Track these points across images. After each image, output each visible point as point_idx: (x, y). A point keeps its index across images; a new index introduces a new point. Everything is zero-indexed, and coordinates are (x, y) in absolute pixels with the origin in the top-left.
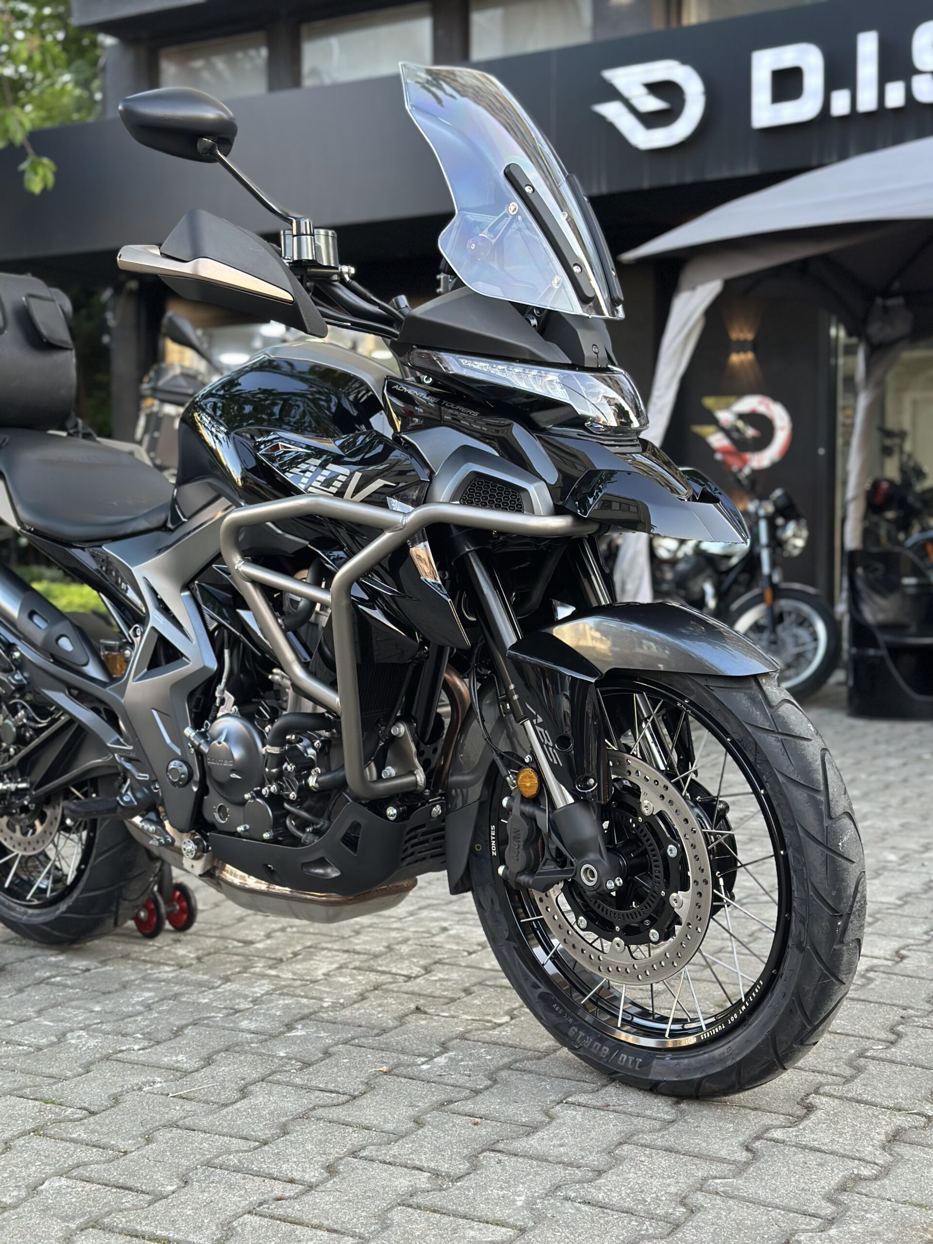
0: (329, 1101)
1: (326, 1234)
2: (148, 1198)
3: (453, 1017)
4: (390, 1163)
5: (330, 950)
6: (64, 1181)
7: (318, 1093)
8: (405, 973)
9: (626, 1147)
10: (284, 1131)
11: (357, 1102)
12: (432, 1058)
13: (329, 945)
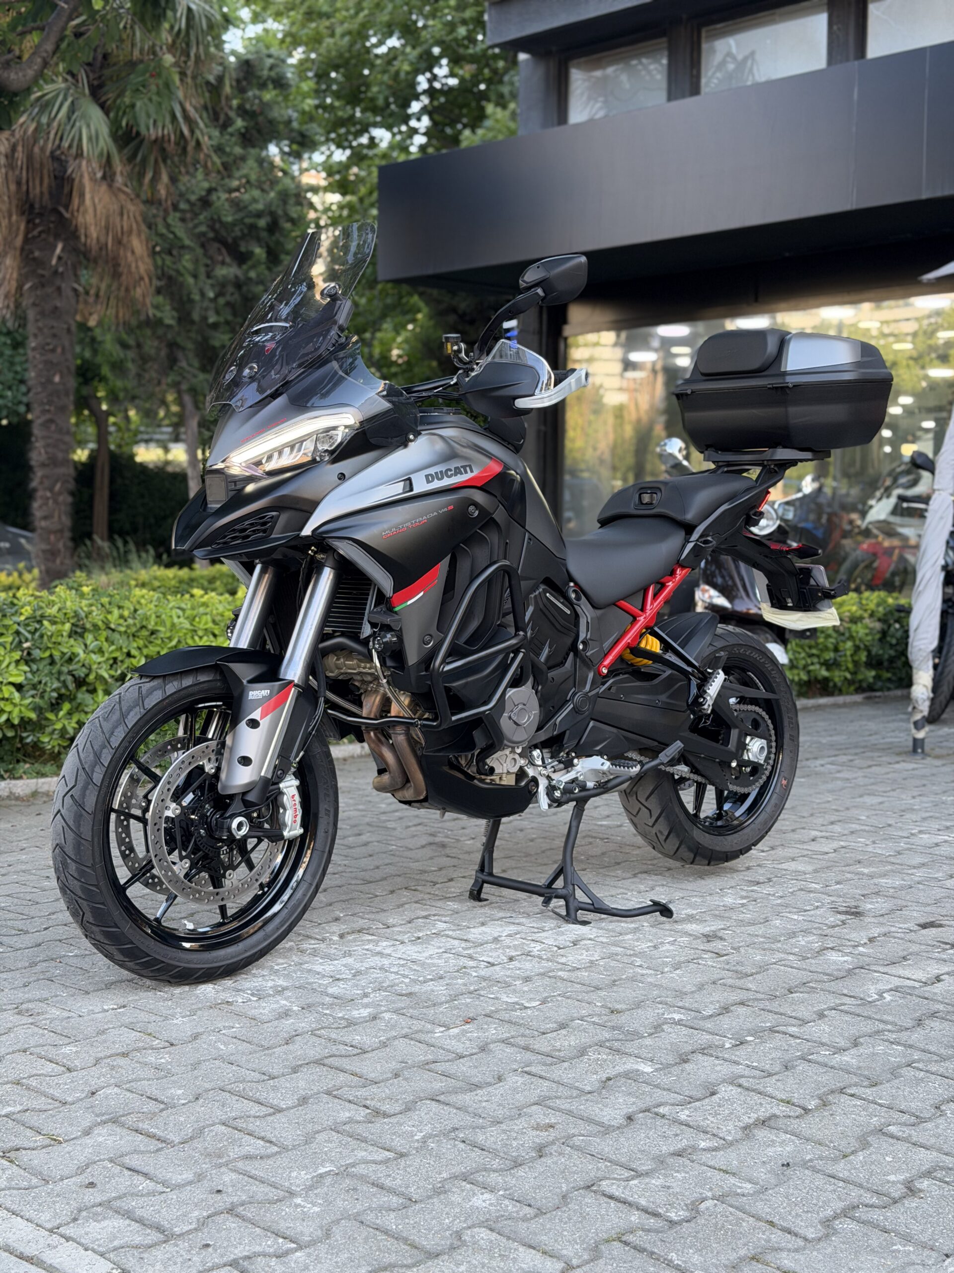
0: (343, 1052)
1: (262, 1143)
2: (162, 1106)
3: (497, 998)
4: (350, 1101)
5: (448, 936)
6: (116, 1090)
7: (341, 1047)
8: (490, 960)
9: (534, 1107)
10: (295, 1070)
11: (366, 1056)
12: (449, 1029)
13: (450, 933)
